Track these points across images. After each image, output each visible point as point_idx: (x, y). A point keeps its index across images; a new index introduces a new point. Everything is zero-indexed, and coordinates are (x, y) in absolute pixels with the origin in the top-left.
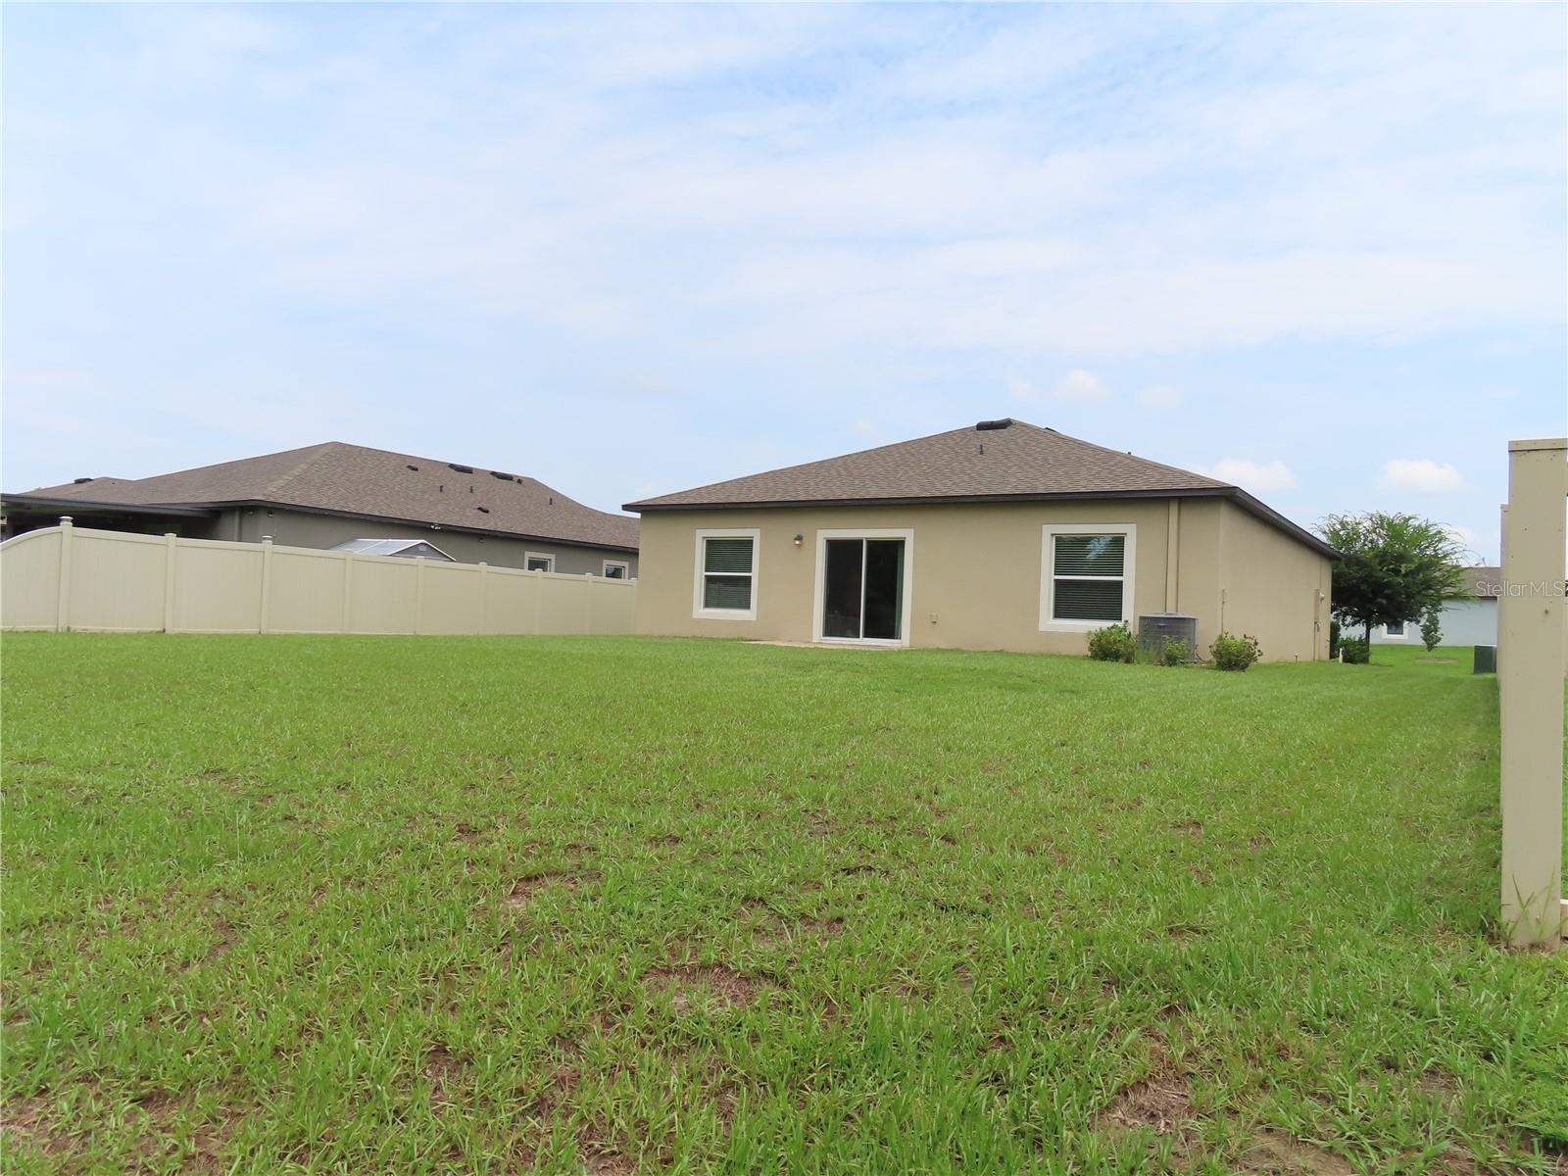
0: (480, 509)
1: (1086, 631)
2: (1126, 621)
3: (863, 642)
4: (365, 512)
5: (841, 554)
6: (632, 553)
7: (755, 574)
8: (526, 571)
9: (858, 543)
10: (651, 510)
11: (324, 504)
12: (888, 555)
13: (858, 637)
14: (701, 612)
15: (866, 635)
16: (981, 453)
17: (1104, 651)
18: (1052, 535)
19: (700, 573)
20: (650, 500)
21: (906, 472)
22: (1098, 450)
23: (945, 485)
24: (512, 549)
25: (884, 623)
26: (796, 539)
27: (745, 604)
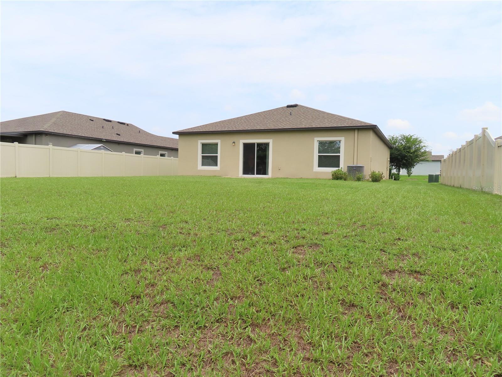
0: (117, 134)
1: (331, 171)
2: (342, 168)
3: (256, 176)
4: (80, 135)
5: (248, 148)
6: (176, 150)
7: (219, 155)
8: (134, 155)
9: (254, 144)
10: (181, 134)
11: (65, 132)
12: (264, 148)
13: (254, 175)
14: (200, 167)
15: (257, 174)
16: (291, 115)
17: (337, 177)
18: (318, 141)
19: (200, 155)
20: (182, 130)
21: (267, 121)
22: (328, 114)
23: (282, 125)
24: (129, 147)
25: (263, 169)
26: (233, 143)
27: (216, 165)
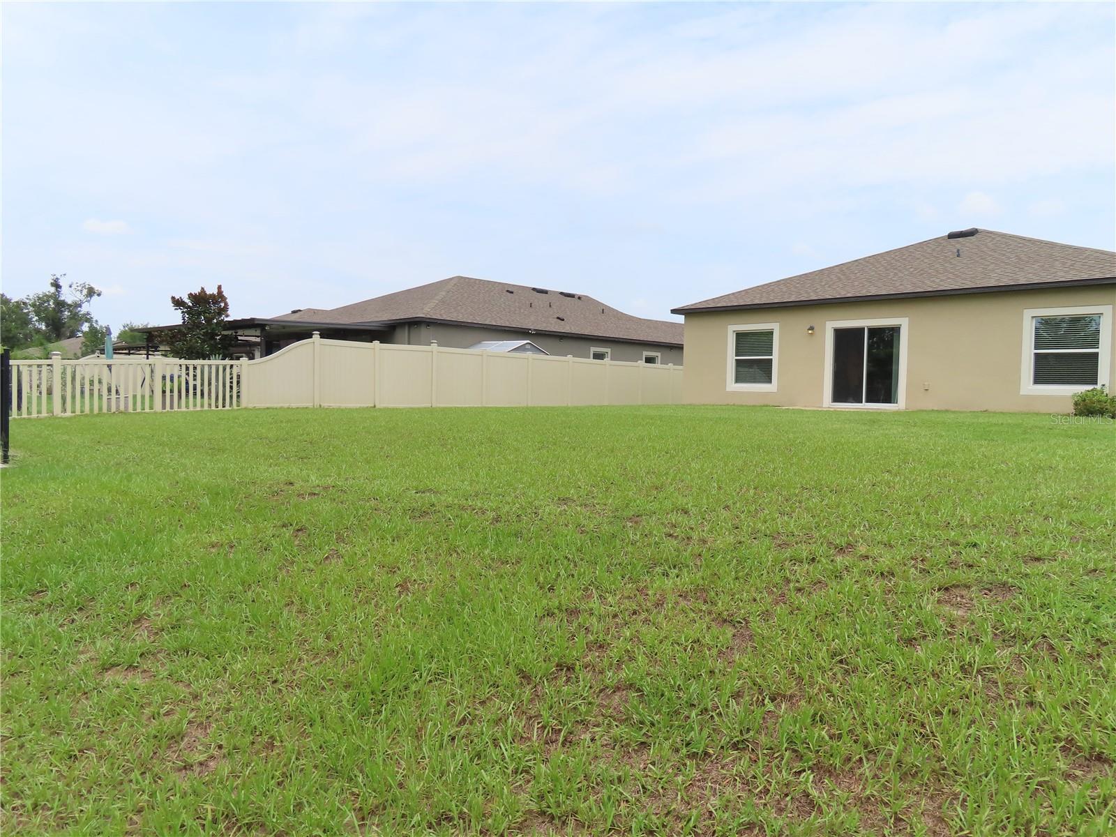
0: (558, 318)
1: (1071, 394)
2: (1104, 385)
3: (865, 406)
4: (487, 323)
5: (846, 341)
6: (679, 348)
7: (775, 357)
8: (591, 360)
9: (861, 330)
10: (690, 313)
12: (885, 340)
13: (862, 402)
14: (732, 386)
15: (867, 401)
16: (958, 256)
17: (1086, 408)
18: (1033, 317)
19: (731, 358)
20: (692, 305)
21: (896, 274)
22: (1064, 247)
23: (933, 281)
24: (582, 345)
25: (883, 388)
26: (809, 329)
27: (769, 380)
